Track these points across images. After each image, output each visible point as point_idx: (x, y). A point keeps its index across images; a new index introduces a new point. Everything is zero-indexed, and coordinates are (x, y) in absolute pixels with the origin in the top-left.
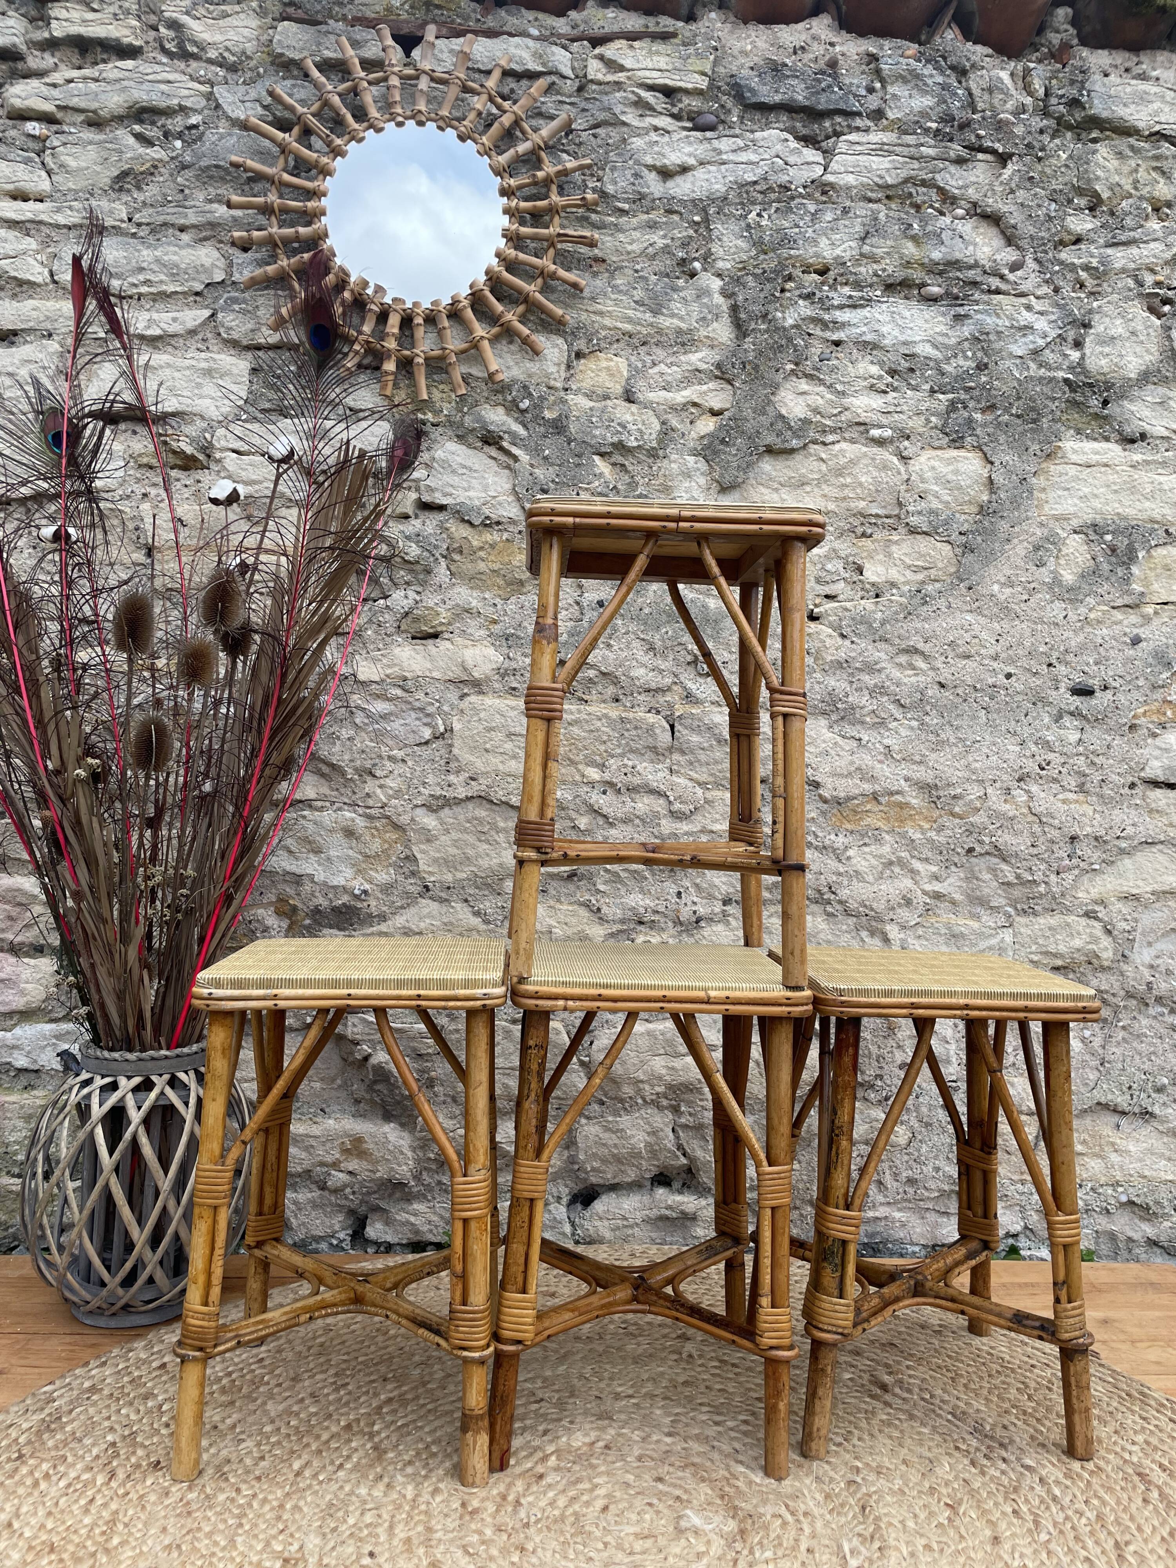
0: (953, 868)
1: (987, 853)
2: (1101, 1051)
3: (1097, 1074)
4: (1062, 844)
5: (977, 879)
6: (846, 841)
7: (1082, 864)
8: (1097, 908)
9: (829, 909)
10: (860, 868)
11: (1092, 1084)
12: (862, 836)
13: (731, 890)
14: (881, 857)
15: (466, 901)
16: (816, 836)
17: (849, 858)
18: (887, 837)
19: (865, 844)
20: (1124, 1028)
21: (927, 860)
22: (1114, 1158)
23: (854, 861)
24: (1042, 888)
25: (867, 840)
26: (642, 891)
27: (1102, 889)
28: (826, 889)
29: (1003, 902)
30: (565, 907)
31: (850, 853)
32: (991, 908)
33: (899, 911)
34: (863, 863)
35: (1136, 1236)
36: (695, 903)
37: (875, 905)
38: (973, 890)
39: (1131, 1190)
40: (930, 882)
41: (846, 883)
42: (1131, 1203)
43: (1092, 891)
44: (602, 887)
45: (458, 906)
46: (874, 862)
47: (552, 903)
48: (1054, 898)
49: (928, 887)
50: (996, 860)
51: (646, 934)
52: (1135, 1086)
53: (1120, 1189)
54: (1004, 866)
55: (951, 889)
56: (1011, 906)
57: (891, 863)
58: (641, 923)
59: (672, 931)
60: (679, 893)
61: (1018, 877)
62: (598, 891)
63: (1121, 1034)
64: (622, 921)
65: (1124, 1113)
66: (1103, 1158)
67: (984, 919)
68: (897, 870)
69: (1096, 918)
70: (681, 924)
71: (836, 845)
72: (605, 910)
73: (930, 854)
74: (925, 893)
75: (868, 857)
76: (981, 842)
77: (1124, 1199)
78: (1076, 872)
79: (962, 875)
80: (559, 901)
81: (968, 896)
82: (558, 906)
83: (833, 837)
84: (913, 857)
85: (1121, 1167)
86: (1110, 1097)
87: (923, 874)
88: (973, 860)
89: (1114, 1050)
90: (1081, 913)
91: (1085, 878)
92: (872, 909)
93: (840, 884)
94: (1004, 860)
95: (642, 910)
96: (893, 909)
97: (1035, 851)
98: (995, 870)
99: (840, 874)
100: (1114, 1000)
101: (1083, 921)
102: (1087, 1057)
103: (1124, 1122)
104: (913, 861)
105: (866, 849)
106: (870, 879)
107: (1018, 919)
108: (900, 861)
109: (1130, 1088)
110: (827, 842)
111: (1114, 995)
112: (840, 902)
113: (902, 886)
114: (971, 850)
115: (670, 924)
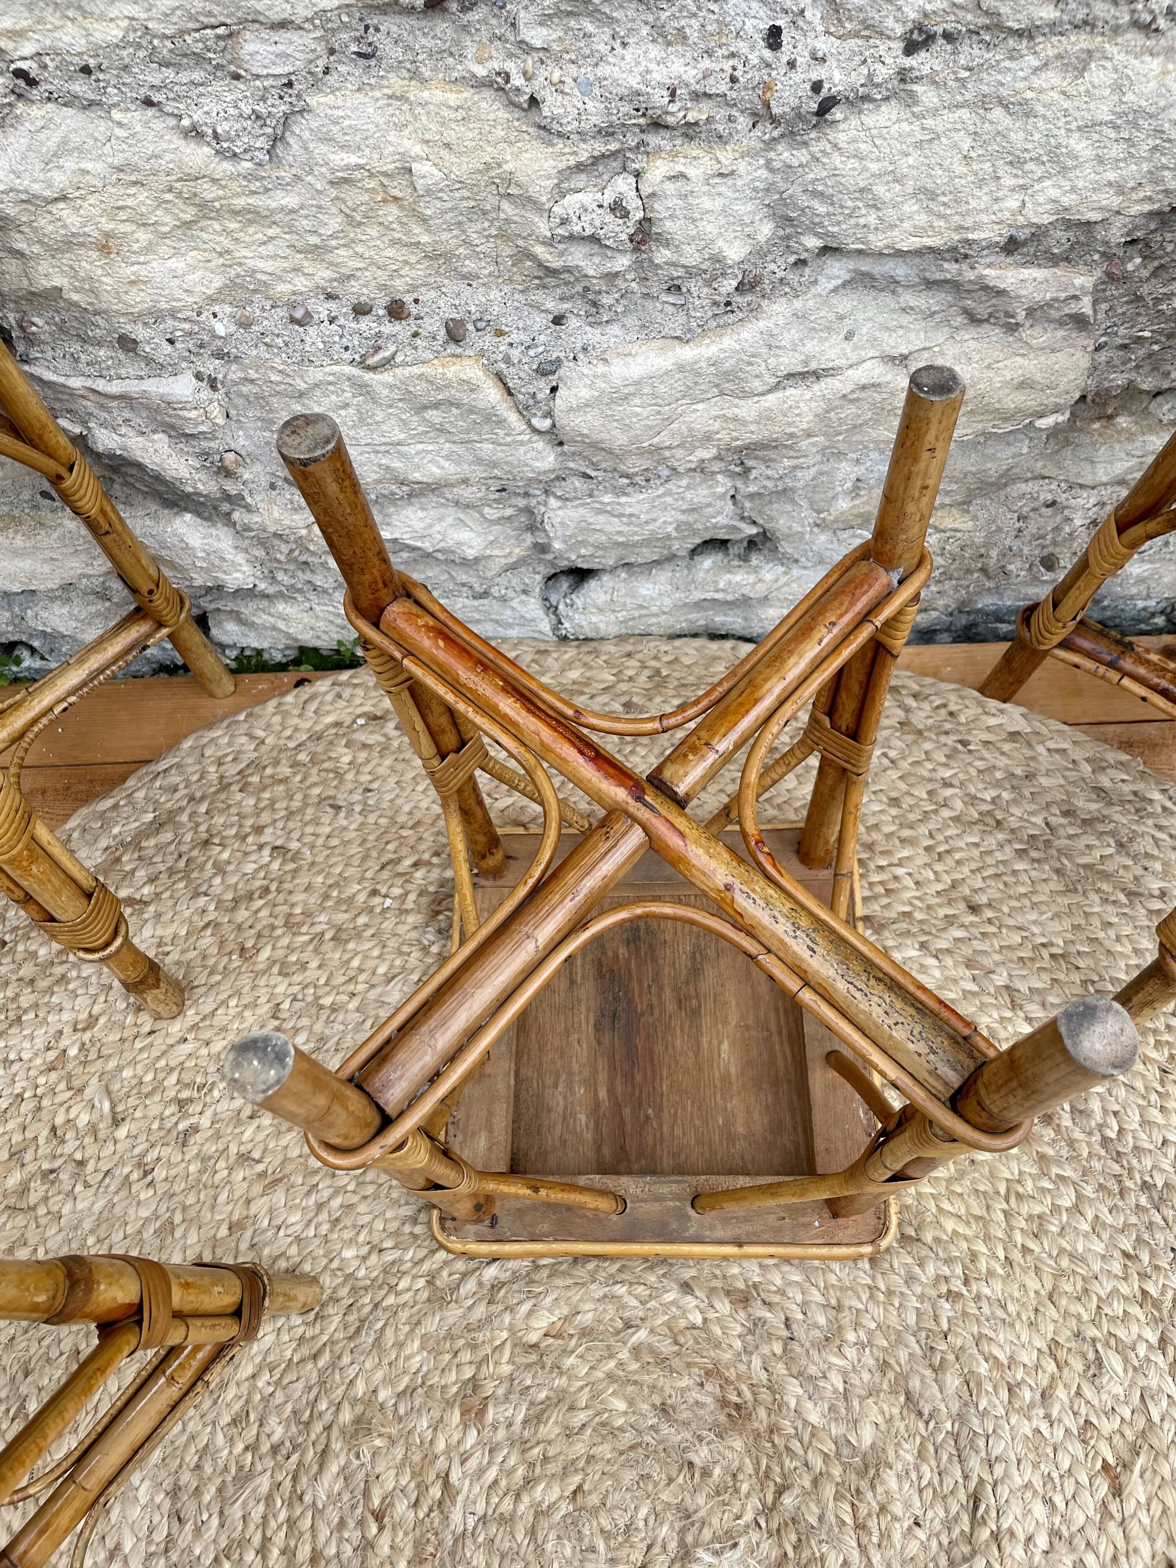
15: (148, 103)
26: (659, 33)
30: (435, 95)
36: (818, 59)
44: (536, 36)
45: (137, 117)
47: (396, 83)
51: (674, 155)
58: (657, 125)
59: (753, 139)
60: (774, 37)
62: (526, 48)
64: (605, 133)
70: (774, 120)
72: (552, 105)
80: (415, 75)
82: (416, 93)
95: (660, 98)
115: (743, 122)
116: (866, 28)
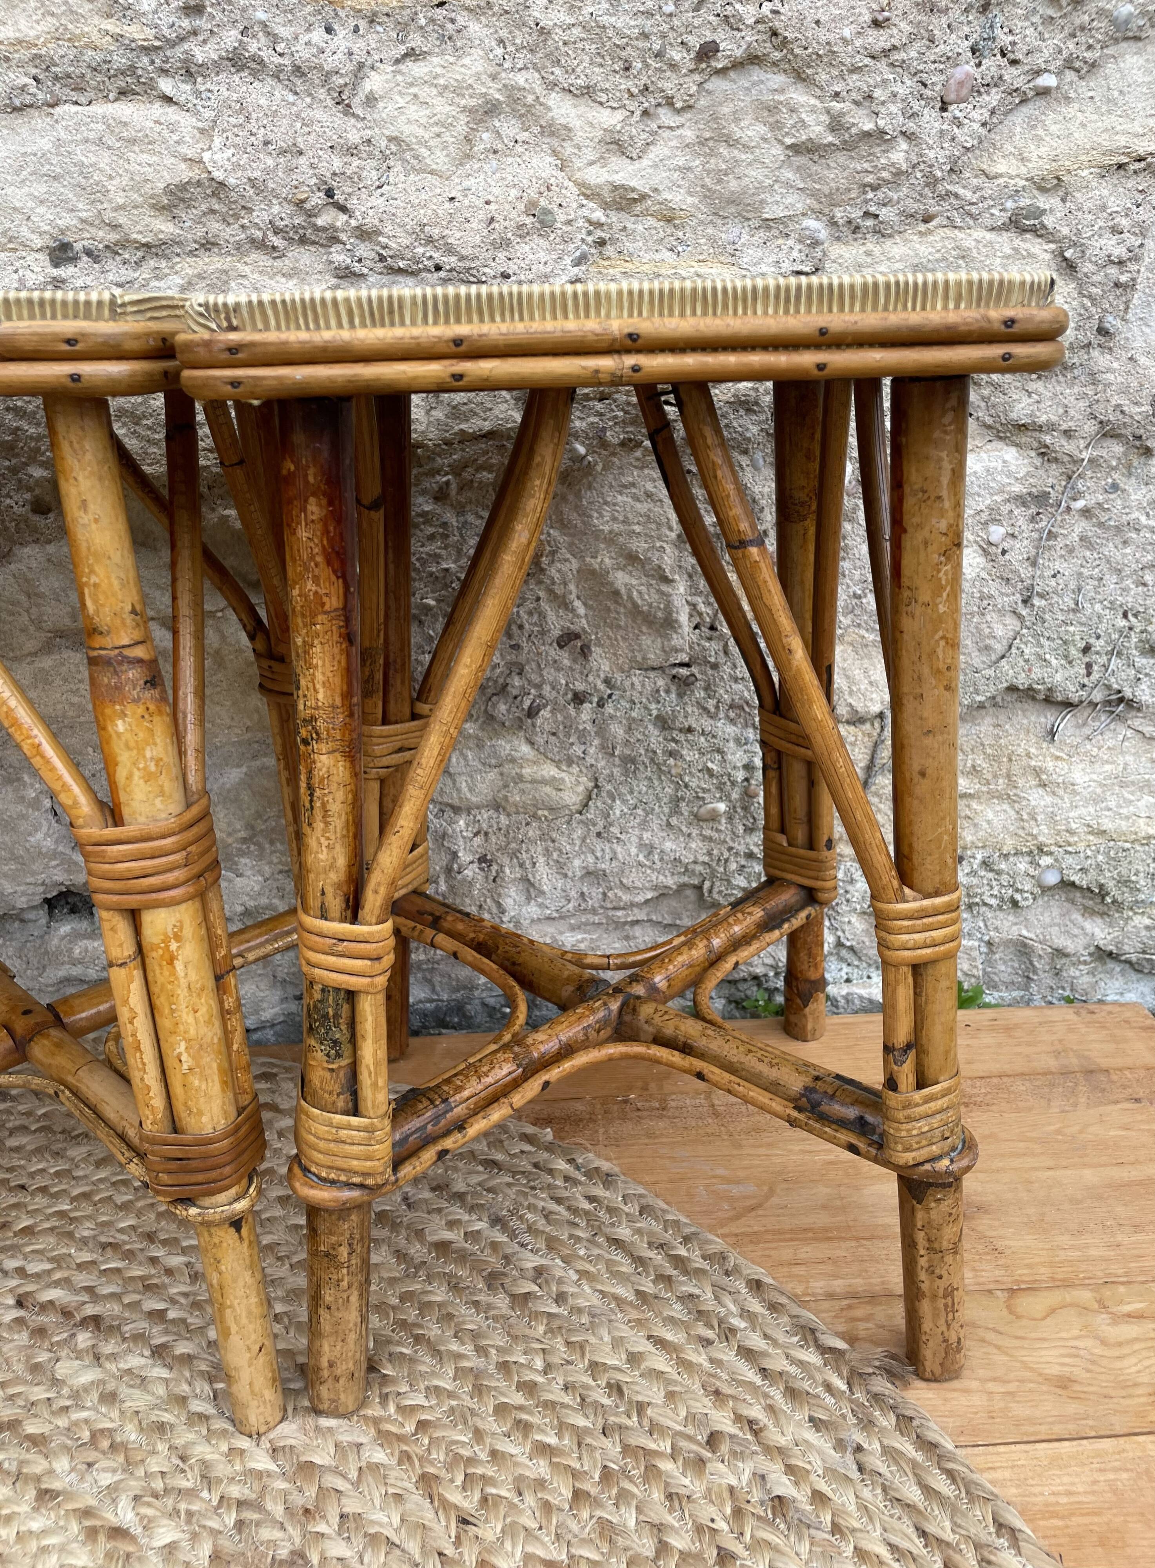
0: (665, 117)
1: (753, 60)
2: (1025, 572)
3: (1012, 622)
4: (956, 13)
5: (730, 141)
6: (359, 46)
7: (1014, 76)
8: (1043, 202)
9: (339, 257)
10: (407, 130)
11: (999, 648)
12: (403, 28)
13: (67, 220)
14: (458, 90)
16: (275, 38)
17: (371, 100)
18: (475, 28)
19: (411, 54)
20: (1086, 513)
21: (588, 92)
22: (1038, 799)
23: (386, 110)
24: (900, 154)
25: (415, 41)
27: (1062, 147)
28: (318, 198)
29: (797, 202)
31: (374, 82)
32: (767, 224)
33: (523, 248)
34: (414, 112)
35: (1070, 946)
37: (454, 237)
38: (720, 176)
39: (1070, 860)
40: (601, 160)
41: (371, 176)
42: (1067, 885)
43: (1034, 151)
46: (442, 107)
48: (932, 182)
49: (597, 176)
50: (778, 80)
52: (1098, 645)
53: (1046, 861)
54: (799, 96)
55: (660, 178)
56: (818, 214)
57: (491, 109)
61: (836, 125)
63: (1079, 527)
65: (1068, 705)
66: (1011, 800)
67: (749, 256)
68: (509, 127)
69: (1039, 232)
71: (329, 62)
73: (597, 75)
74: (589, 192)
75: (425, 92)
76: (730, 22)
77: (1052, 878)
78: (993, 98)
79: (689, 134)
81: (708, 195)
83: (318, 35)
84: (552, 86)
85: (1052, 816)
86: (1037, 672)
87: (580, 136)
88: (717, 84)
89: (1058, 565)
90: (1001, 218)
91: (1019, 118)
92: (450, 250)
93: (356, 179)
94: (800, 77)
96: (504, 244)
97: (880, 40)
98: (772, 109)
99: (351, 151)
100: (1069, 447)
101: (1006, 242)
102: (993, 588)
103: (1067, 724)
104: (554, 99)
105: (417, 69)
106: (439, 160)
107: (836, 250)
108: (514, 95)
109: (1086, 650)
110: (303, 53)
111: (1068, 434)
112: (364, 234)
113: (524, 175)
114: (707, 51)
116: (10, 241)
